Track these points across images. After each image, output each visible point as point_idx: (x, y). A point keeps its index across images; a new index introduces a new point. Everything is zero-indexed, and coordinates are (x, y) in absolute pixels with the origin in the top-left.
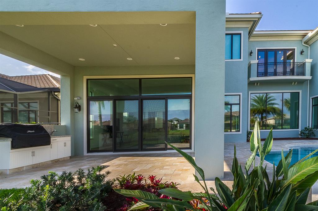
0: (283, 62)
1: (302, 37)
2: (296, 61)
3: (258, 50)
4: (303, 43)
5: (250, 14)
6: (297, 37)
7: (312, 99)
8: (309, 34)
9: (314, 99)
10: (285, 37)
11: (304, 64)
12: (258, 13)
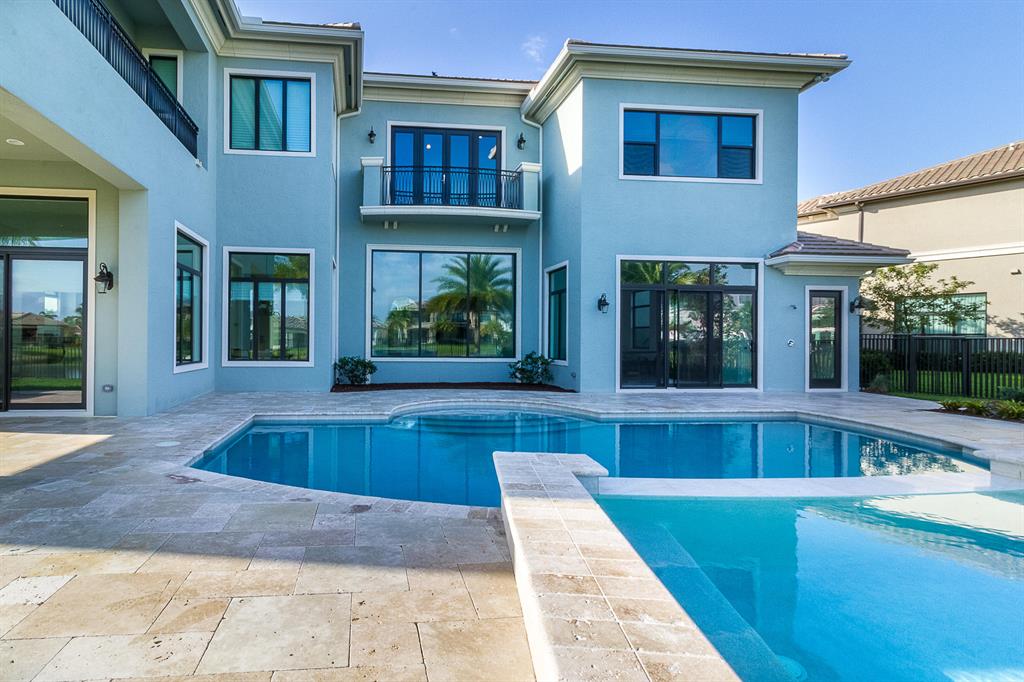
0: (469, 168)
1: (517, 98)
2: (503, 168)
3: (392, 127)
4: (523, 116)
5: (324, 26)
6: (504, 97)
7: (550, 273)
8: (531, 93)
9: (553, 276)
10: (470, 96)
11: (519, 176)
12: (350, 25)
